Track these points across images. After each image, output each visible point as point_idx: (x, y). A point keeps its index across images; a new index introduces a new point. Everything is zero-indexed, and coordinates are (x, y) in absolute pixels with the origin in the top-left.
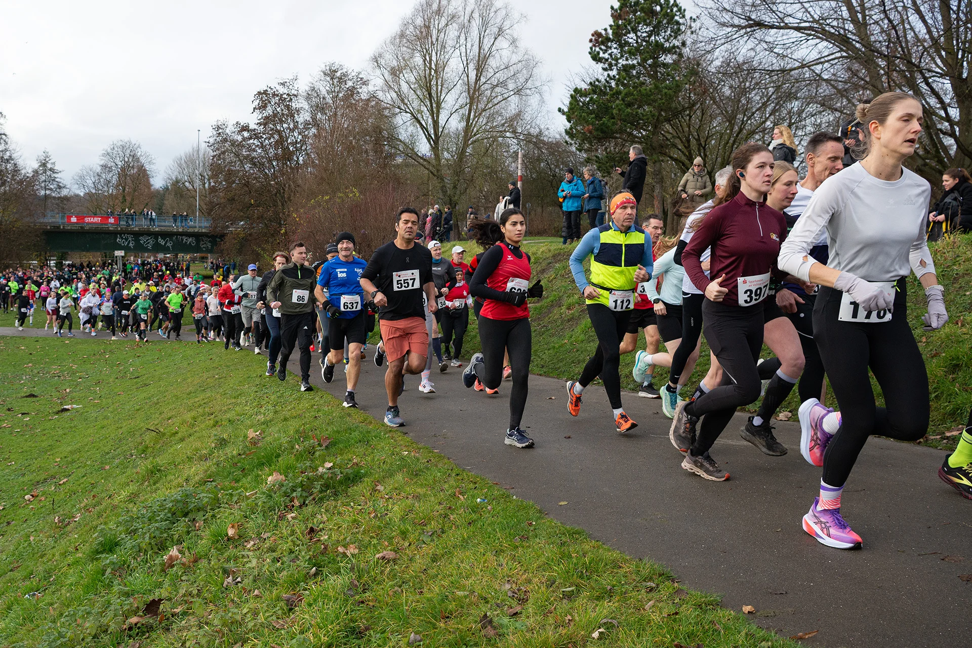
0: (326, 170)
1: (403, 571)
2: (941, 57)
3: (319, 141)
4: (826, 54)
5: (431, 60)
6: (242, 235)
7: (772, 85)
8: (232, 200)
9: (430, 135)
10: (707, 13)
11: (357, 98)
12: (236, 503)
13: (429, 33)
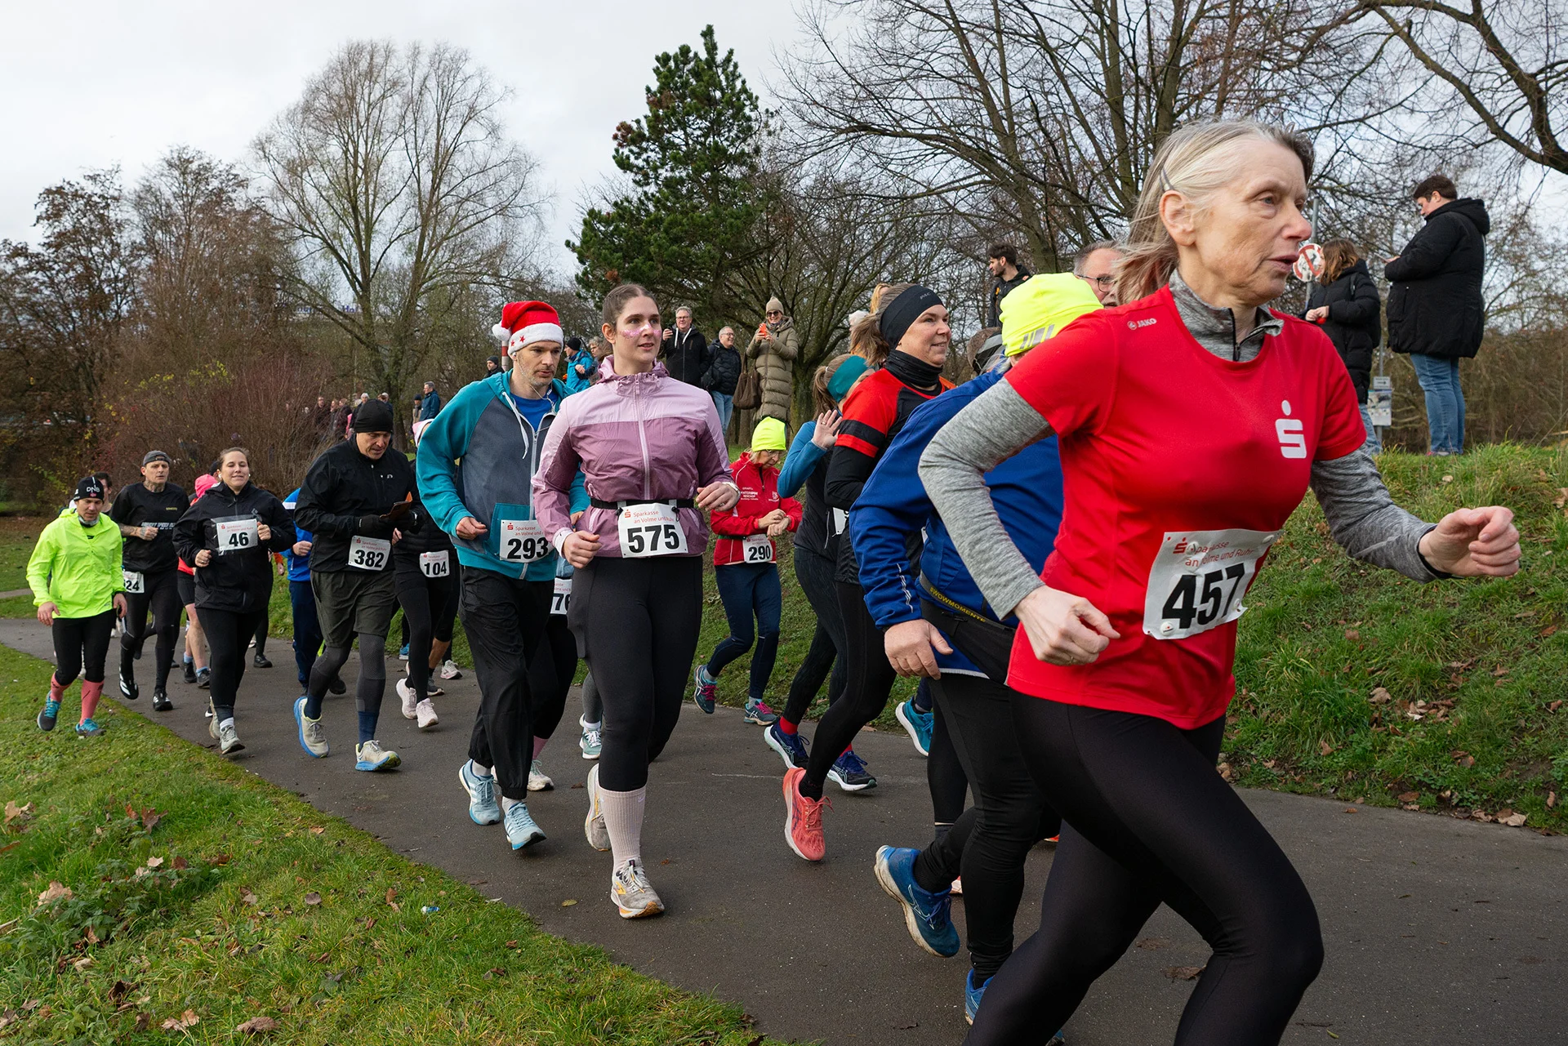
0: (169, 328)
2: (1115, 188)
4: (961, 177)
5: (356, 152)
6: (11, 441)
7: (887, 218)
9: (354, 276)
10: (789, 106)
11: (228, 208)
13: (353, 108)
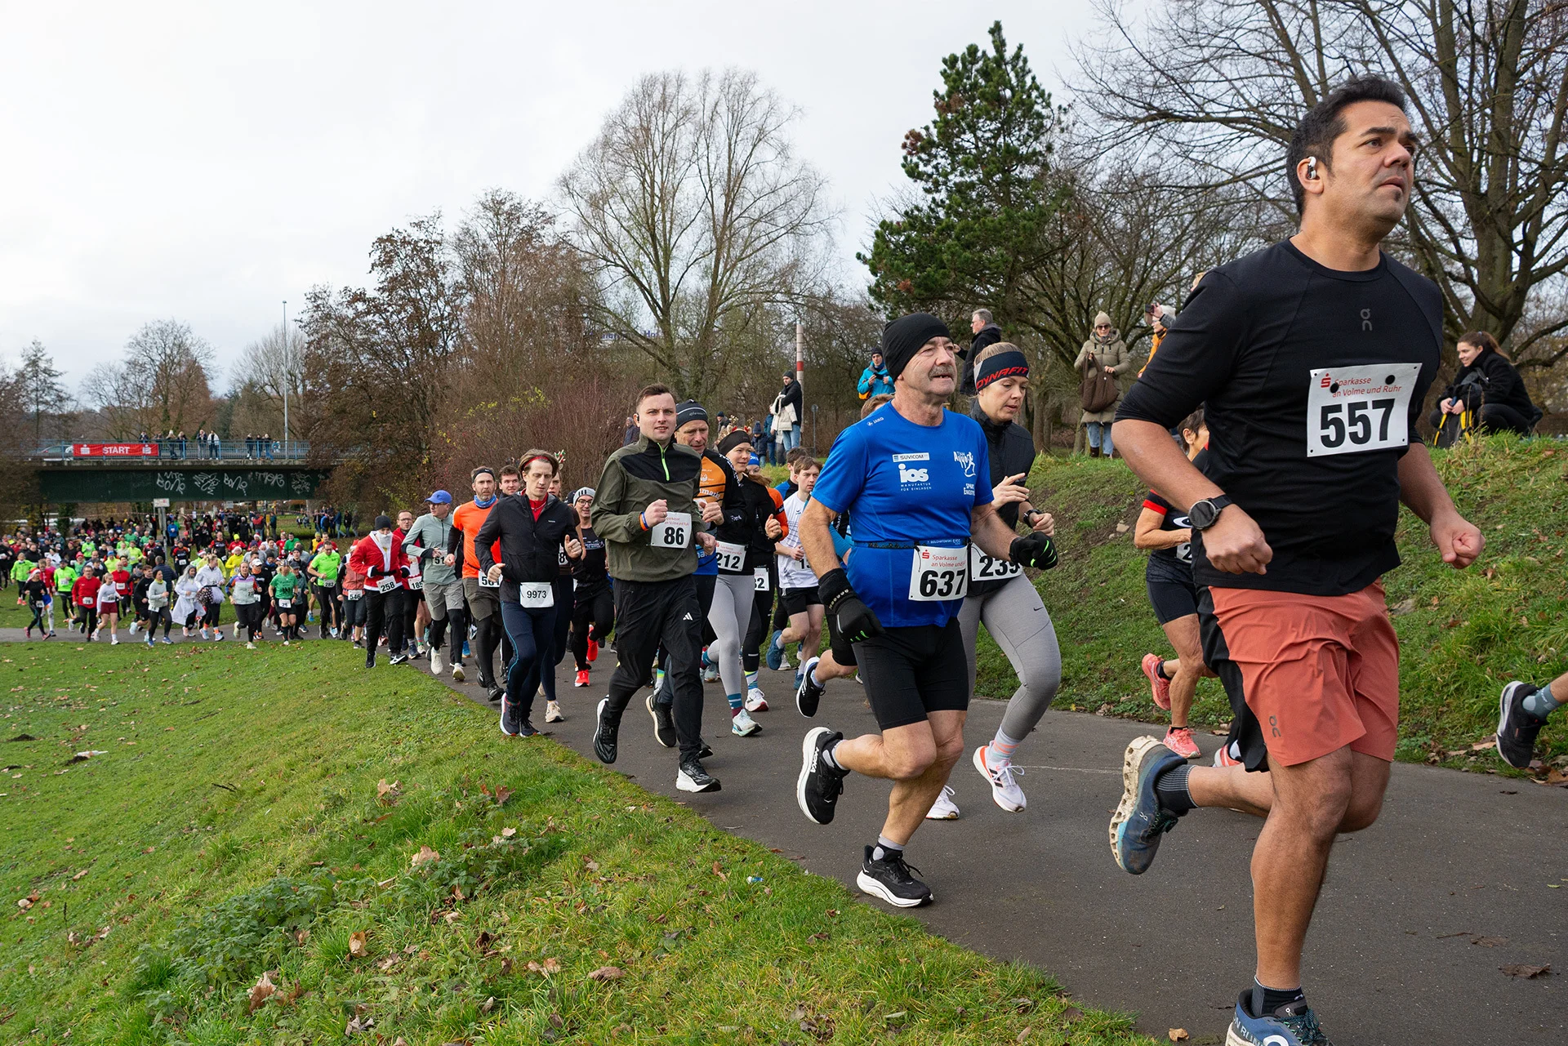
0: (491, 360)
1: (634, 998)
2: (1446, 160)
3: (479, 314)
4: (1271, 160)
5: (653, 181)
6: (359, 468)
7: (1189, 209)
8: (340, 413)
9: (655, 301)
10: (1083, 99)
11: (537, 245)
12: (362, 899)
13: (648, 139)
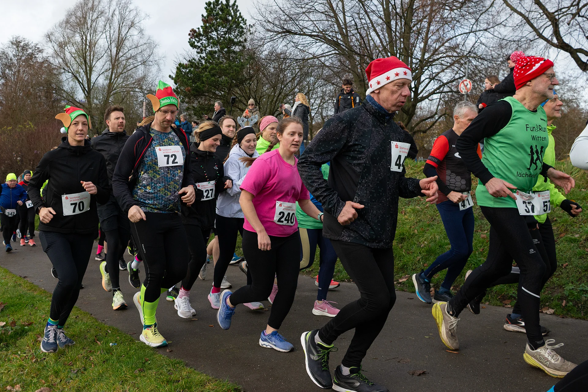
0: (10, 108)
4: (327, 51)
5: (86, 39)
7: (297, 67)
9: (84, 88)
10: (259, 23)
11: (35, 61)
13: (85, 22)
